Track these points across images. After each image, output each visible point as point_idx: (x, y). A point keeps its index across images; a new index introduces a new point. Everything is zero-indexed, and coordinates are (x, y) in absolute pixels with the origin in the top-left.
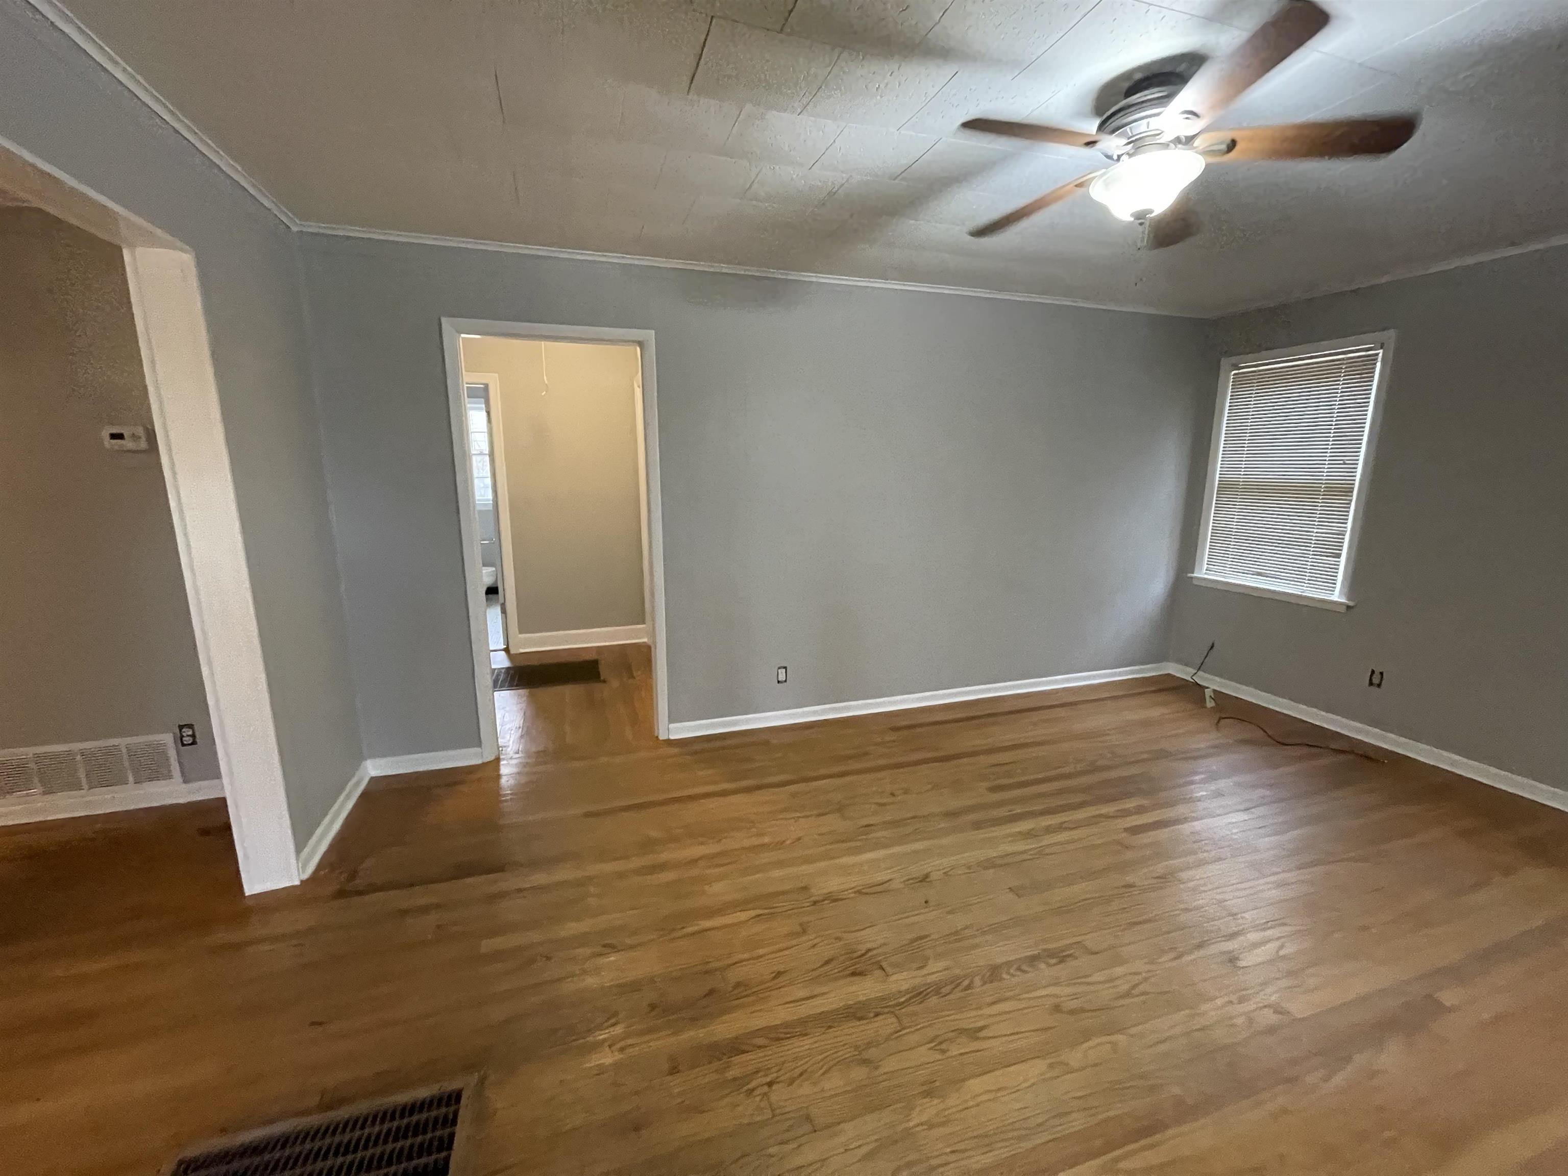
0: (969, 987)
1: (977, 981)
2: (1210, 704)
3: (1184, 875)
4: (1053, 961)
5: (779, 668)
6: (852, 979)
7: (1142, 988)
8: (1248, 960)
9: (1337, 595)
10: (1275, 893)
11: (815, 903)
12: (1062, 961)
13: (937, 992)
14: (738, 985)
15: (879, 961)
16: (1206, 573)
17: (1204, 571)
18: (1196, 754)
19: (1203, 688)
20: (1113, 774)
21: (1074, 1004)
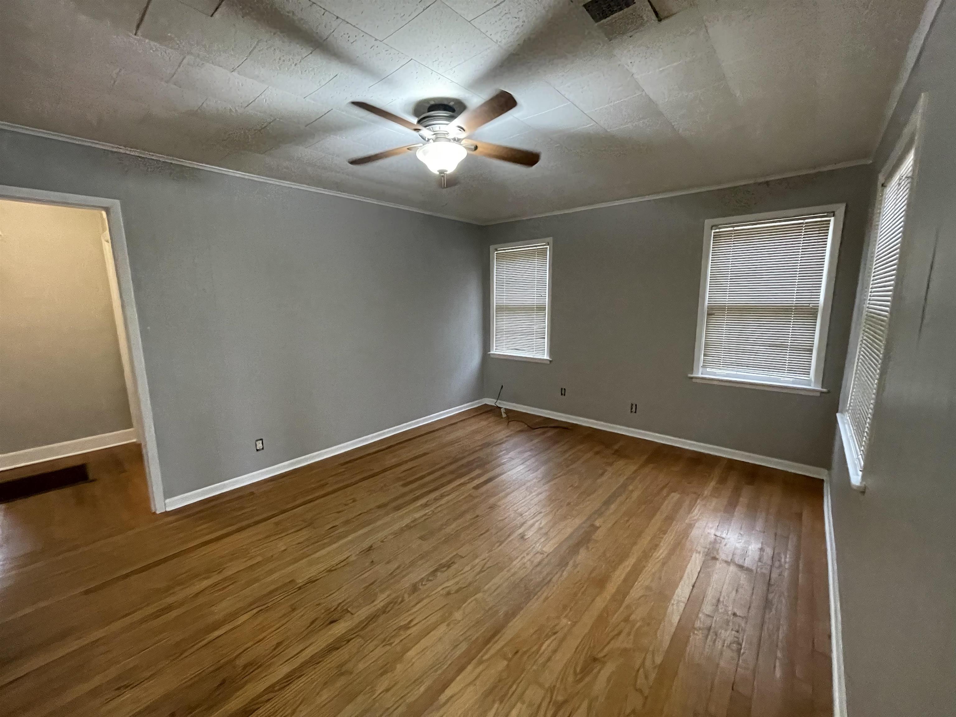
0: (402, 601)
1: (406, 596)
2: (504, 415)
3: (499, 503)
4: (445, 569)
5: (257, 441)
6: (330, 626)
7: (487, 565)
8: (529, 534)
9: (546, 356)
10: (536, 500)
11: (300, 588)
12: (449, 567)
13: (384, 612)
14: (245, 667)
15: (347, 609)
16: (495, 351)
17: (495, 350)
18: (499, 442)
19: (500, 408)
20: (464, 461)
21: (456, 587)
